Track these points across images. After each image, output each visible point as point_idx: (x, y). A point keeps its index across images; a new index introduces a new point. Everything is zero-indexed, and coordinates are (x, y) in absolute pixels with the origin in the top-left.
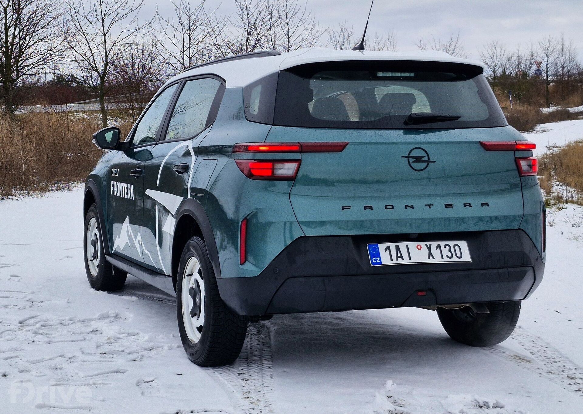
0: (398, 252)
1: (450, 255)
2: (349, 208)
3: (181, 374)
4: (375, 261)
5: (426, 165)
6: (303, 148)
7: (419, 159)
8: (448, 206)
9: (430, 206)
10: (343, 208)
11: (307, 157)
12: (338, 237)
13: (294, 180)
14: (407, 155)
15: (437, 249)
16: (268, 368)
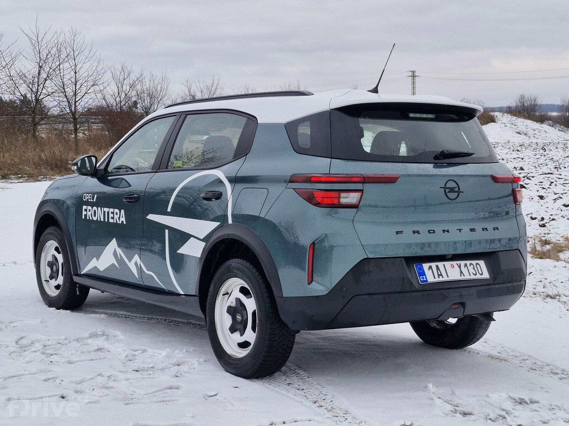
0: (438, 271)
1: (475, 273)
2: (401, 232)
3: (237, 387)
4: (422, 279)
5: (457, 195)
6: (366, 180)
7: (452, 190)
8: (472, 230)
9: (460, 230)
10: (397, 233)
11: (368, 187)
12: (394, 259)
13: (357, 208)
14: (443, 186)
15: (465, 267)
16: (307, 377)
